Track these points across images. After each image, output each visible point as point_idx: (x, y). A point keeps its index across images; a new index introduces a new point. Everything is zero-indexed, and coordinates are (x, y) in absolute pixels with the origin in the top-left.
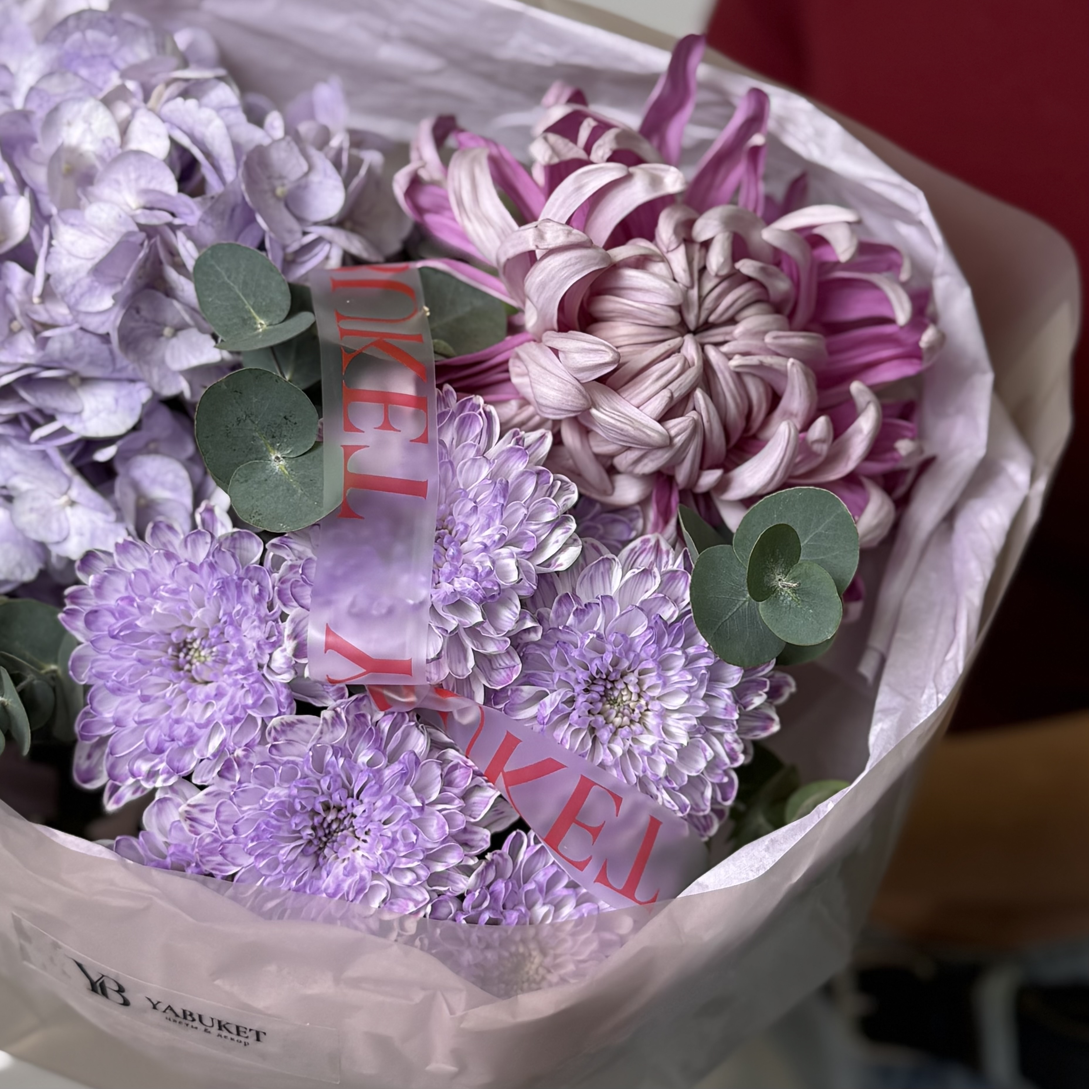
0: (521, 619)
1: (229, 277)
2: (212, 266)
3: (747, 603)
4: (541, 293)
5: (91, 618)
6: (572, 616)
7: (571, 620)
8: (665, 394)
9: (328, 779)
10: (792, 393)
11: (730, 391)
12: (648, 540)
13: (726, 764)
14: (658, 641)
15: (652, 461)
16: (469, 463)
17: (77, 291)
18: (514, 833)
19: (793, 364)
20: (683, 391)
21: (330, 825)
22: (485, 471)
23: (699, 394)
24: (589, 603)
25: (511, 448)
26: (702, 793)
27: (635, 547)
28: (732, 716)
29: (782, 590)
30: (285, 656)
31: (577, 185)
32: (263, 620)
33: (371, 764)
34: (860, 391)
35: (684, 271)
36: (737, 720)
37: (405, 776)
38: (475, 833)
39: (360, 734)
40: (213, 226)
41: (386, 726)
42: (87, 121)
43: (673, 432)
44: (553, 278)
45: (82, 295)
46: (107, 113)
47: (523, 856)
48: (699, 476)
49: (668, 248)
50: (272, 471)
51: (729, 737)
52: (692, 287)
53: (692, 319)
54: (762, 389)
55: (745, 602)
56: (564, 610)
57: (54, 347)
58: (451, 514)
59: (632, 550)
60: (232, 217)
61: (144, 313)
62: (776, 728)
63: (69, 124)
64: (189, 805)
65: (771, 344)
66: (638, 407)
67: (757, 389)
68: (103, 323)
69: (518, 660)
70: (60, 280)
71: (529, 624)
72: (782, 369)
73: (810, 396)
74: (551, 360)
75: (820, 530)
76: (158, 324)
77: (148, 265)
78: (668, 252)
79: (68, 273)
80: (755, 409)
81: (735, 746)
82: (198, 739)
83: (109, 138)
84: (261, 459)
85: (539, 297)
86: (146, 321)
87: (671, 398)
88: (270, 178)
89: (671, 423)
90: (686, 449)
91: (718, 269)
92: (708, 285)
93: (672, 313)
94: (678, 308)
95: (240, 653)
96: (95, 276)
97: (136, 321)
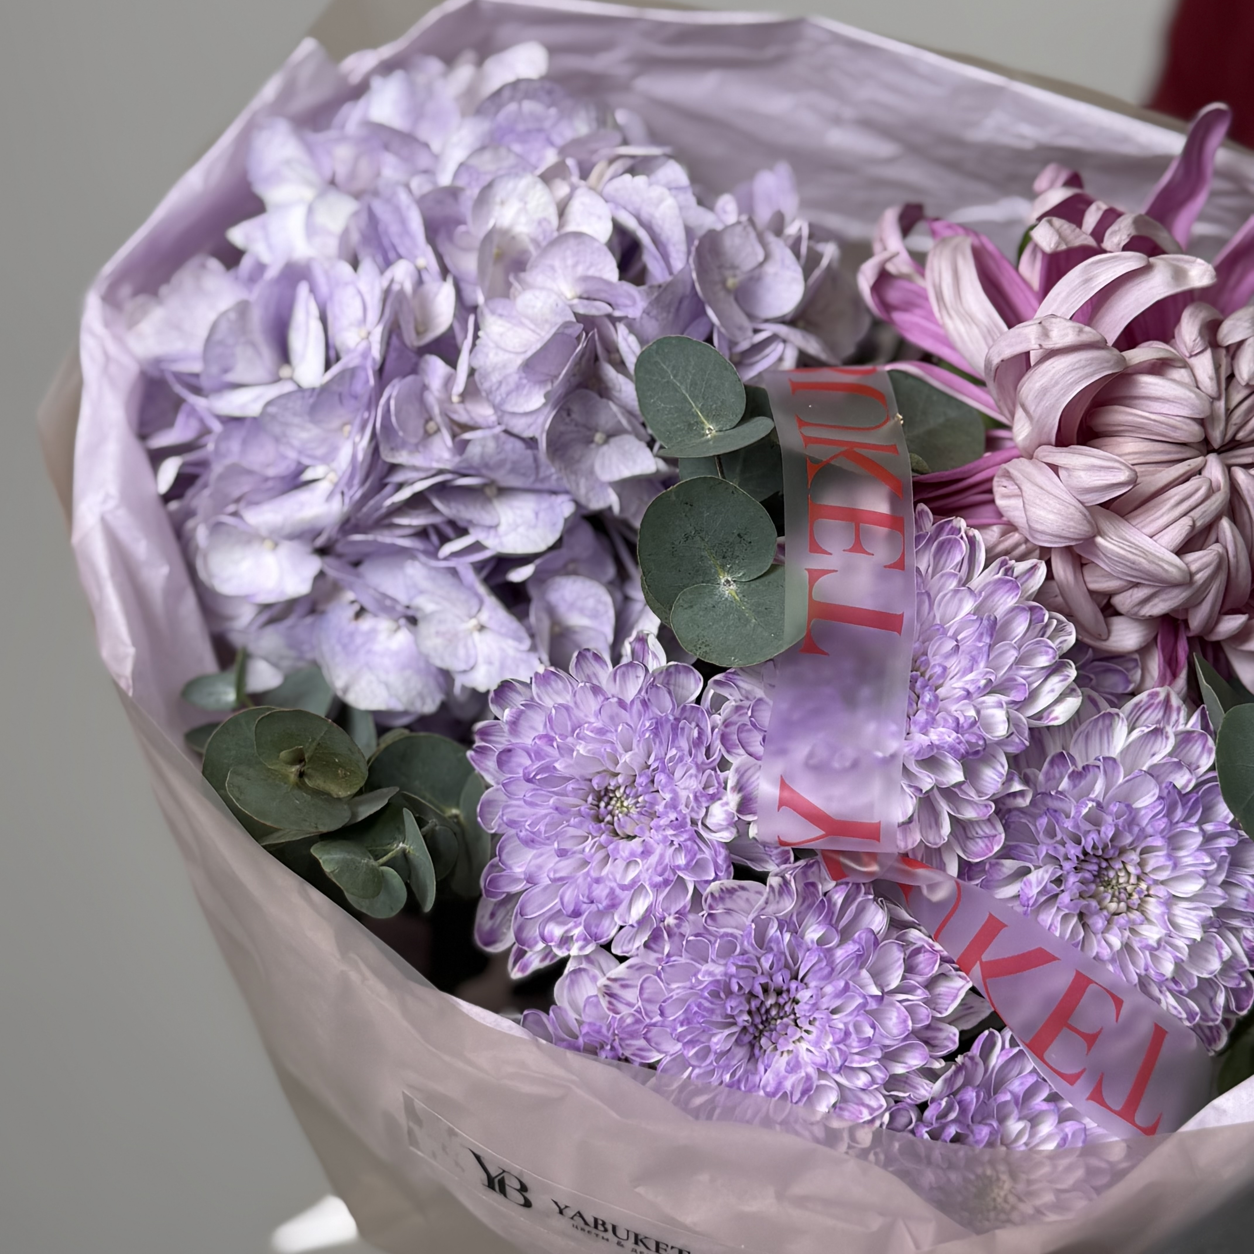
0: (1009, 780)
1: (675, 376)
2: (656, 363)
4: (1042, 400)
5: (504, 758)
6: (1066, 779)
7: (1065, 784)
8: (1186, 522)
9: (771, 957)
12: (1156, 694)
13: (1244, 966)
14: (1170, 814)
15: (1164, 600)
16: (949, 595)
17: (504, 389)
18: (986, 1032)
20: (1208, 519)
21: (768, 1011)
22: (968, 605)
23: (1225, 524)
24: (1087, 766)
25: (1000, 579)
26: (1212, 1000)
27: (1141, 701)
30: (726, 811)
31: (1083, 278)
32: (701, 769)
33: (821, 942)
35: (1211, 379)
37: (860, 959)
38: (940, 1030)
39: (810, 907)
40: (657, 320)
41: (839, 898)
42: (523, 199)
43: (1194, 568)
44: (1057, 383)
45: (508, 394)
46: (547, 190)
47: (996, 1059)
48: (1218, 622)
49: (1190, 353)
50: (721, 596)
51: (1249, 933)
52: (1219, 398)
53: (1217, 437)
56: (1056, 772)
57: (474, 451)
58: (925, 654)
59: (1137, 705)
60: (678, 309)
61: (575, 416)
63: (502, 203)
64: (609, 979)
66: (1151, 537)
68: (529, 426)
69: (1000, 828)
70: (486, 376)
71: (1017, 787)
74: (1050, 479)
76: (589, 429)
77: (584, 361)
78: (1191, 356)
79: (494, 368)
82: (620, 903)
83: (545, 219)
84: (708, 582)
85: (1036, 407)
86: (577, 425)
87: (1193, 527)
88: (720, 267)
89: (1191, 557)
90: (1207, 588)
91: (1250, 379)
92: (1237, 397)
93: (1196, 428)
94: (1201, 422)
95: (673, 805)
96: (524, 372)
97: (566, 424)
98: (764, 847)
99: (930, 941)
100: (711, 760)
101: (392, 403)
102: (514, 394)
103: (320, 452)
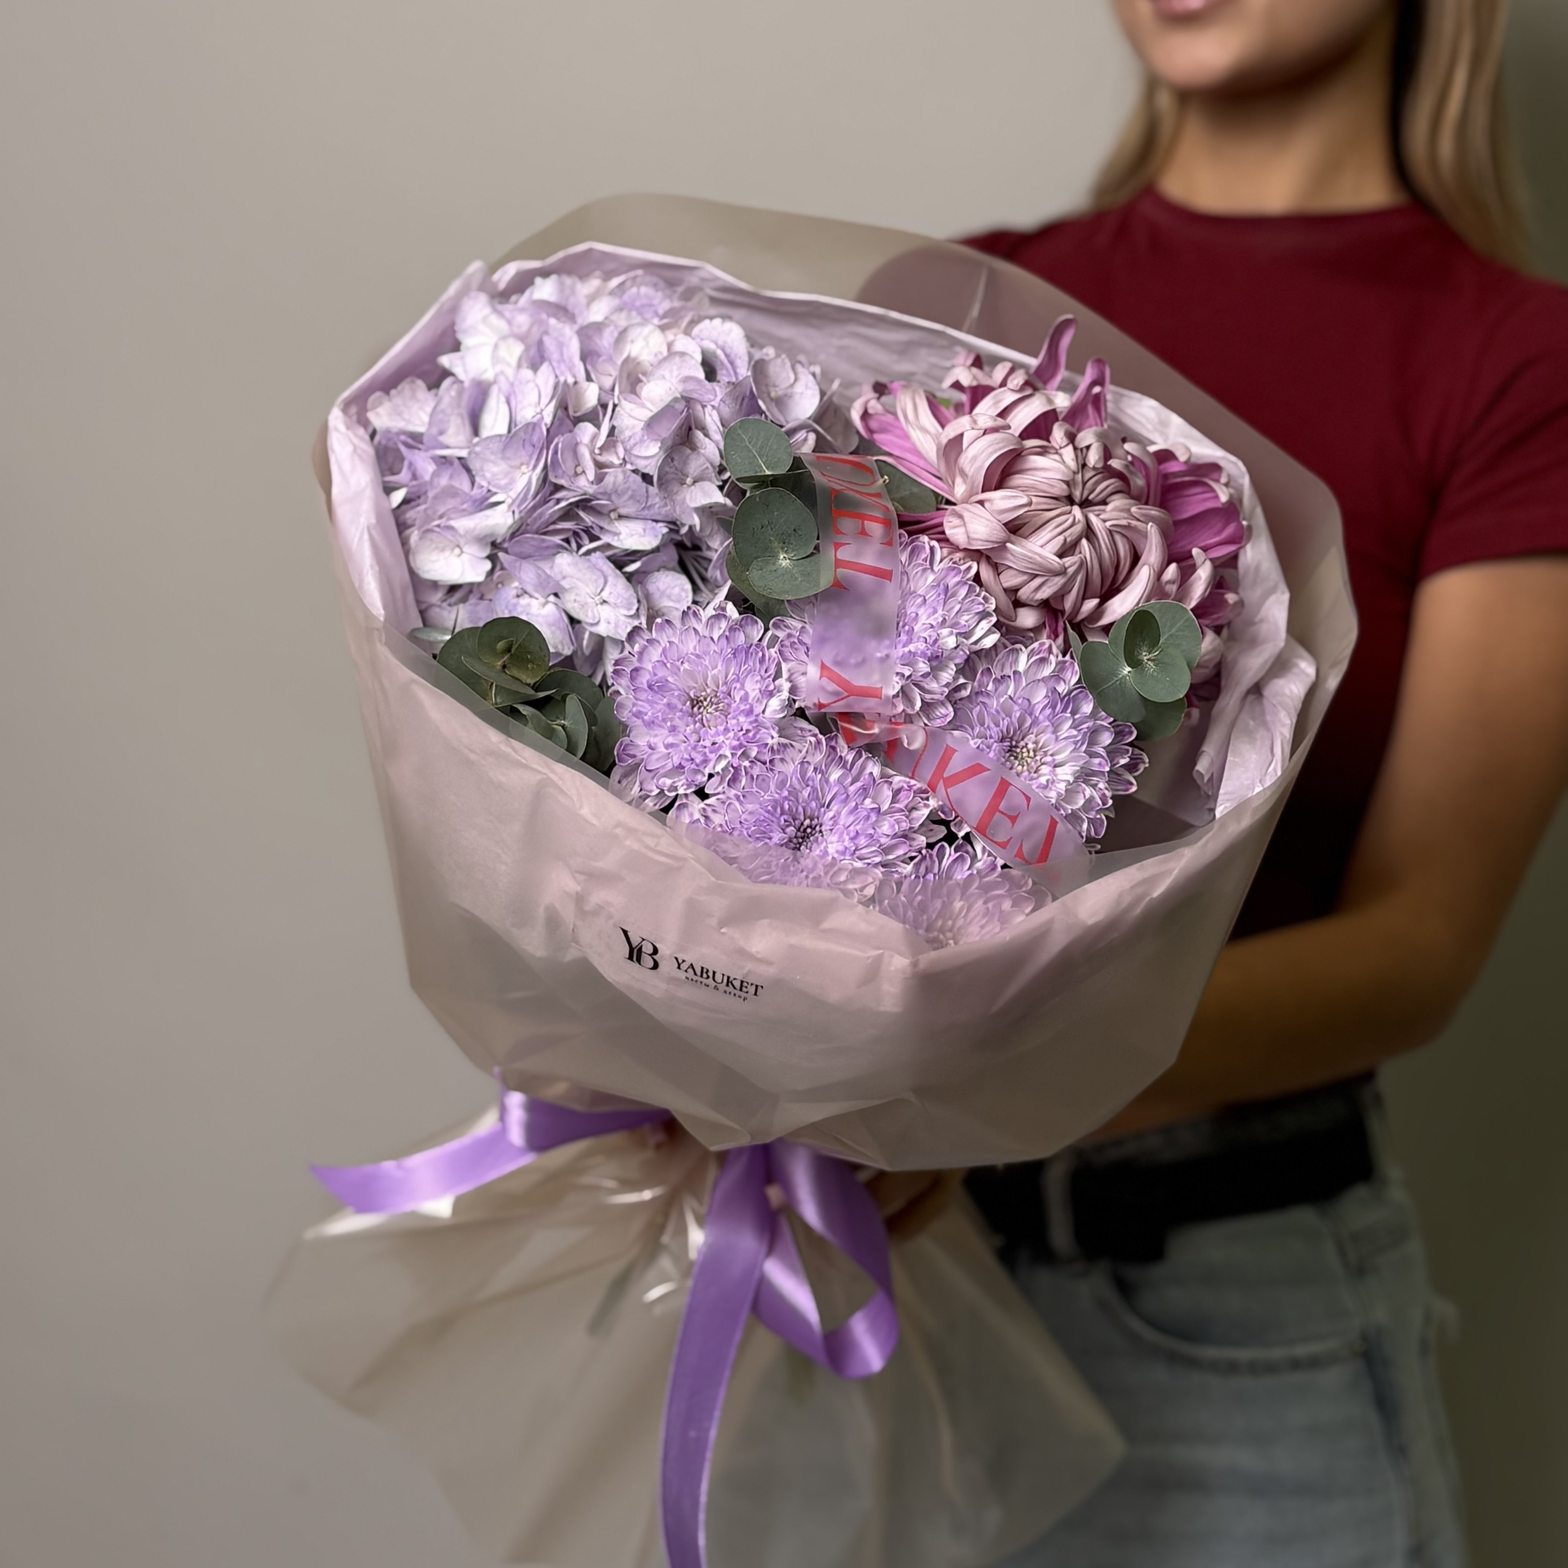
0: (957, 677)
1: (750, 443)
2: (739, 435)
3: (1118, 682)
4: (972, 465)
5: (633, 675)
6: (991, 684)
7: (990, 687)
8: (1061, 538)
9: (809, 789)
10: (1150, 550)
11: (1105, 543)
12: (1044, 644)
13: (1099, 805)
14: (1054, 707)
15: (1049, 587)
16: (919, 574)
17: (632, 442)
18: (940, 844)
19: (1151, 526)
20: (1074, 537)
21: (805, 831)
22: (931, 578)
23: (1084, 542)
24: (1004, 676)
25: (950, 567)
26: (1081, 827)
27: (1035, 646)
28: (1104, 768)
29: (1146, 663)
30: (780, 700)
31: (997, 400)
32: (762, 678)
33: (840, 781)
34: (1198, 554)
35: (1073, 460)
36: (1108, 772)
37: (864, 790)
38: (914, 839)
39: (832, 762)
40: (729, 406)
41: (850, 758)
42: (646, 340)
43: (1067, 565)
44: (983, 452)
45: (635, 445)
46: (660, 336)
47: (946, 862)
48: (1082, 604)
49: (1060, 446)
50: (781, 565)
51: (1101, 785)
52: (1078, 473)
53: (1077, 494)
54: (1127, 547)
55: (1117, 681)
56: (985, 679)
57: (607, 482)
58: (904, 608)
59: (1034, 649)
60: (742, 404)
61: (675, 462)
62: (1134, 789)
63: (633, 342)
64: (705, 805)
65: (1136, 512)
66: (1042, 547)
67: (1124, 546)
68: (647, 466)
69: (951, 709)
70: (621, 432)
71: (962, 681)
72: (1145, 530)
73: (1164, 552)
74: (981, 510)
75: (1173, 631)
76: (684, 475)
77: (683, 428)
78: (1061, 448)
79: (628, 427)
80: (1122, 563)
81: (1106, 792)
82: (710, 760)
83: (658, 350)
84: (772, 556)
85: (971, 468)
86: (677, 470)
87: (1065, 540)
88: (767, 385)
89: (1065, 560)
90: (1073, 581)
91: (1095, 464)
92: (1088, 475)
93: (1065, 486)
94: (1067, 483)
95: (744, 699)
96: (647, 430)
97: (670, 467)
98: (802, 731)
99: (908, 779)
100: (769, 674)
101: (560, 447)
102: (638, 445)
103: (503, 483)
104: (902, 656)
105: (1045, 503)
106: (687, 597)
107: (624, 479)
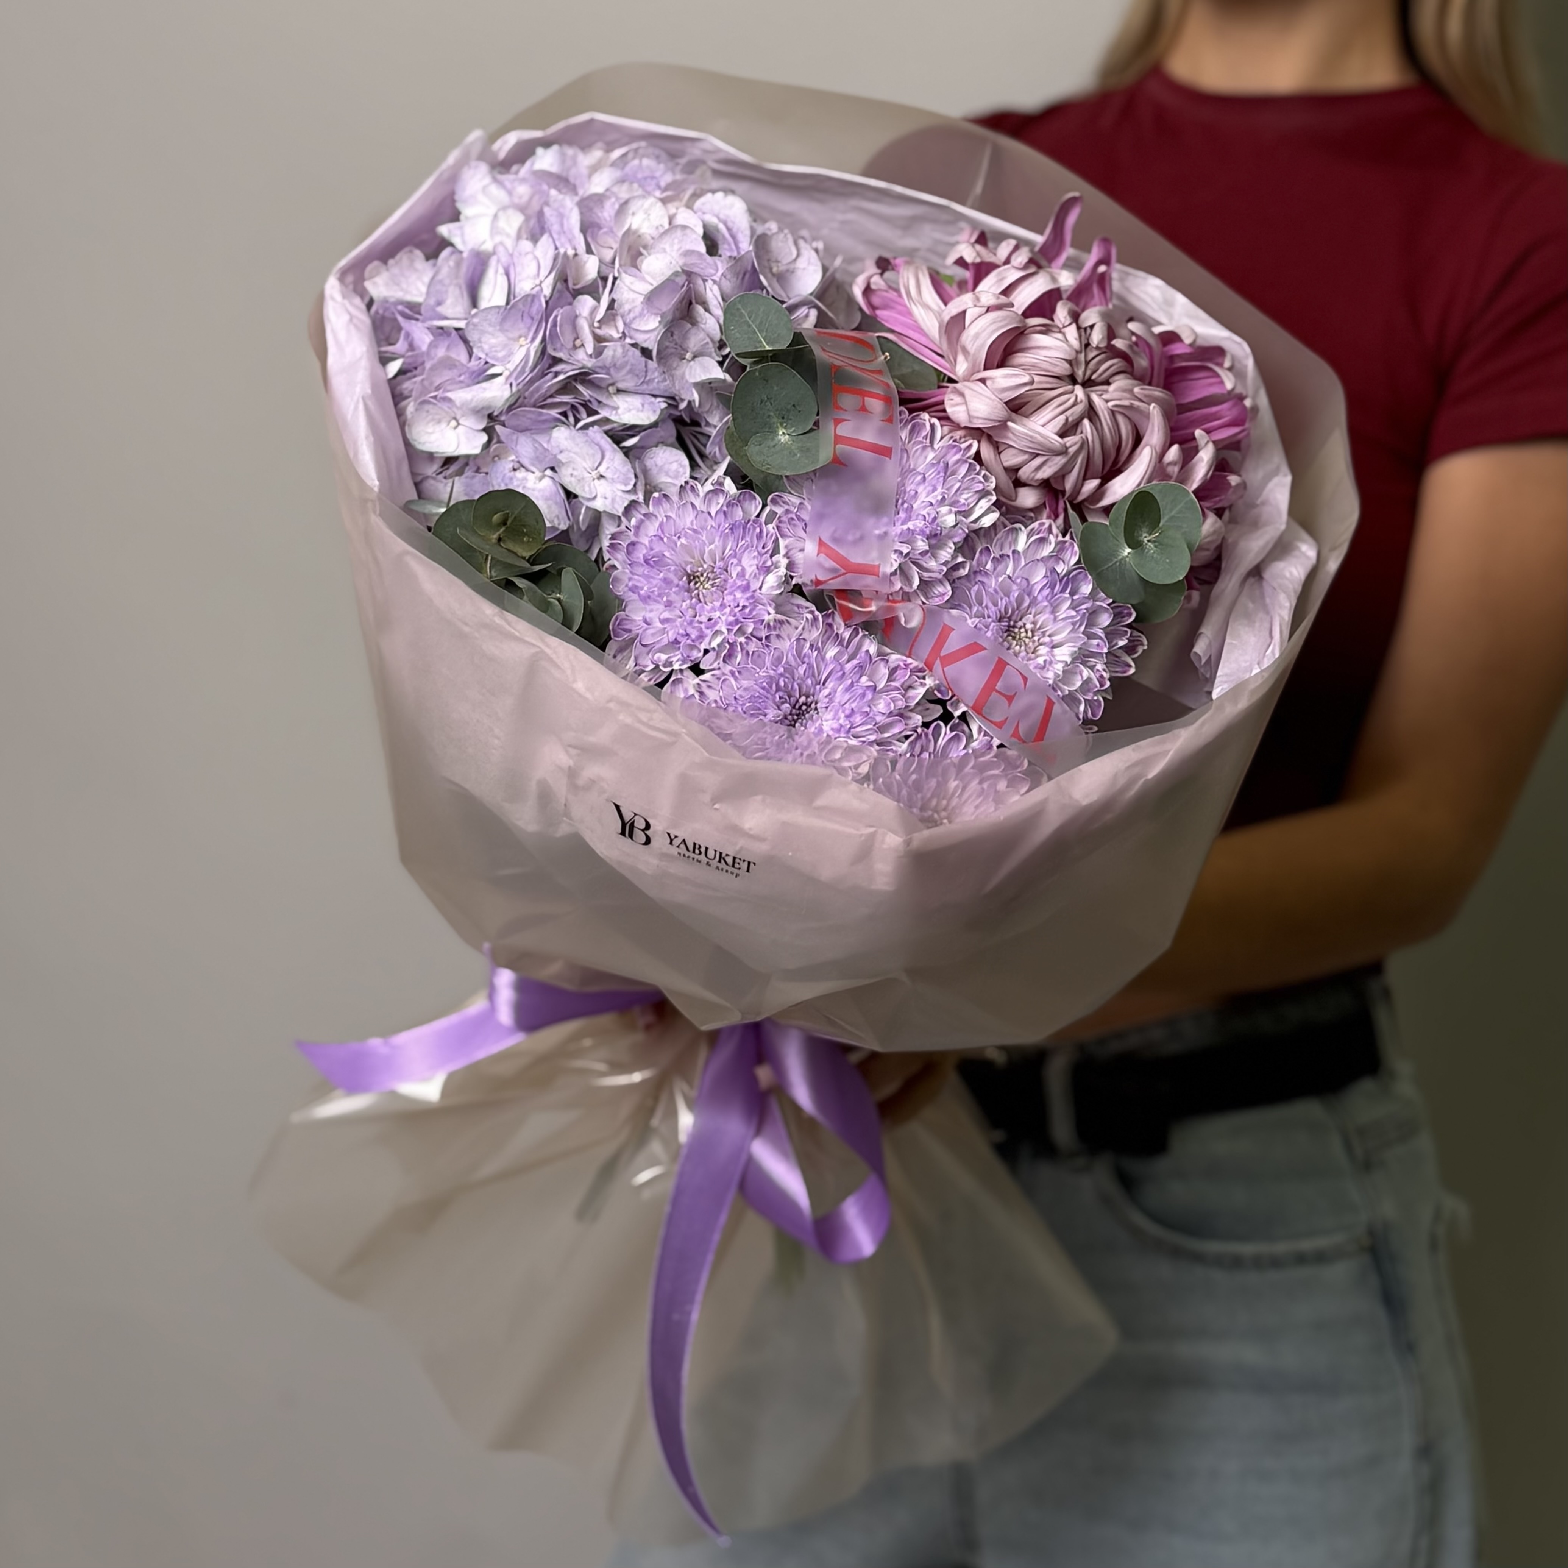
0: (955, 555)
1: (750, 318)
2: (738, 309)
3: (1118, 564)
4: (975, 342)
5: (630, 549)
6: (990, 562)
7: (989, 566)
8: (1062, 418)
9: (805, 666)
10: (1153, 431)
11: (1108, 425)
12: (1043, 524)
13: (1096, 687)
14: (1052, 587)
15: (1050, 467)
16: (919, 451)
17: (632, 315)
18: (936, 723)
19: (1154, 407)
20: (1075, 417)
21: (800, 708)
22: (931, 455)
23: (1086, 422)
24: (1003, 555)
25: (950, 445)
26: (1078, 708)
27: (1035, 526)
28: (1102, 649)
29: (1146, 544)
30: (777, 576)
31: (1000, 277)
33: (836, 658)
34: (1201, 435)
35: (1076, 339)
36: (1106, 654)
37: (861, 668)
38: (910, 718)
39: (828, 639)
40: (730, 281)
41: (847, 635)
43: (1068, 445)
44: (985, 330)
45: (634, 318)
47: (941, 741)
48: (1082, 485)
49: (1063, 325)
50: (780, 440)
51: (1099, 667)
52: (1081, 352)
53: (1080, 374)
54: (1129, 427)
55: (1116, 562)
56: (984, 558)
57: (606, 356)
58: (904, 485)
59: (1033, 529)
60: (743, 278)
61: (675, 337)
62: (1132, 671)
63: (635, 213)
64: (700, 680)
65: (1138, 393)
66: (1043, 426)
67: (1126, 428)
68: (647, 340)
69: (949, 588)
70: (621, 306)
71: (960, 559)
72: (1147, 411)
73: (1166, 434)
74: (981, 388)
75: (1173, 513)
76: (683, 349)
77: (684, 303)
78: (1064, 327)
79: (627, 301)
80: (1124, 444)
81: (1104, 674)
82: (706, 636)
83: (659, 223)
84: (772, 432)
85: (973, 345)
86: (676, 344)
87: (1067, 419)
88: (769, 260)
89: (1066, 439)
90: (1074, 460)
91: (1098, 343)
92: (1091, 355)
93: (1067, 365)
94: (1070, 362)
95: (741, 574)
96: (647, 304)
97: (670, 342)
98: (798, 608)
99: (904, 658)
100: (766, 550)
101: (559, 318)
102: (638, 319)
103: (500, 355)
104: (901, 534)
105: (1047, 383)
106: (685, 473)
107: (623, 353)
